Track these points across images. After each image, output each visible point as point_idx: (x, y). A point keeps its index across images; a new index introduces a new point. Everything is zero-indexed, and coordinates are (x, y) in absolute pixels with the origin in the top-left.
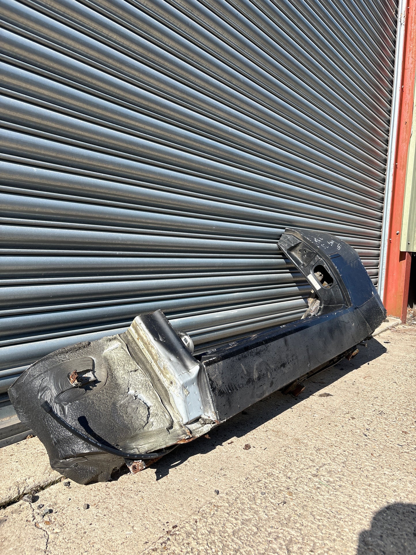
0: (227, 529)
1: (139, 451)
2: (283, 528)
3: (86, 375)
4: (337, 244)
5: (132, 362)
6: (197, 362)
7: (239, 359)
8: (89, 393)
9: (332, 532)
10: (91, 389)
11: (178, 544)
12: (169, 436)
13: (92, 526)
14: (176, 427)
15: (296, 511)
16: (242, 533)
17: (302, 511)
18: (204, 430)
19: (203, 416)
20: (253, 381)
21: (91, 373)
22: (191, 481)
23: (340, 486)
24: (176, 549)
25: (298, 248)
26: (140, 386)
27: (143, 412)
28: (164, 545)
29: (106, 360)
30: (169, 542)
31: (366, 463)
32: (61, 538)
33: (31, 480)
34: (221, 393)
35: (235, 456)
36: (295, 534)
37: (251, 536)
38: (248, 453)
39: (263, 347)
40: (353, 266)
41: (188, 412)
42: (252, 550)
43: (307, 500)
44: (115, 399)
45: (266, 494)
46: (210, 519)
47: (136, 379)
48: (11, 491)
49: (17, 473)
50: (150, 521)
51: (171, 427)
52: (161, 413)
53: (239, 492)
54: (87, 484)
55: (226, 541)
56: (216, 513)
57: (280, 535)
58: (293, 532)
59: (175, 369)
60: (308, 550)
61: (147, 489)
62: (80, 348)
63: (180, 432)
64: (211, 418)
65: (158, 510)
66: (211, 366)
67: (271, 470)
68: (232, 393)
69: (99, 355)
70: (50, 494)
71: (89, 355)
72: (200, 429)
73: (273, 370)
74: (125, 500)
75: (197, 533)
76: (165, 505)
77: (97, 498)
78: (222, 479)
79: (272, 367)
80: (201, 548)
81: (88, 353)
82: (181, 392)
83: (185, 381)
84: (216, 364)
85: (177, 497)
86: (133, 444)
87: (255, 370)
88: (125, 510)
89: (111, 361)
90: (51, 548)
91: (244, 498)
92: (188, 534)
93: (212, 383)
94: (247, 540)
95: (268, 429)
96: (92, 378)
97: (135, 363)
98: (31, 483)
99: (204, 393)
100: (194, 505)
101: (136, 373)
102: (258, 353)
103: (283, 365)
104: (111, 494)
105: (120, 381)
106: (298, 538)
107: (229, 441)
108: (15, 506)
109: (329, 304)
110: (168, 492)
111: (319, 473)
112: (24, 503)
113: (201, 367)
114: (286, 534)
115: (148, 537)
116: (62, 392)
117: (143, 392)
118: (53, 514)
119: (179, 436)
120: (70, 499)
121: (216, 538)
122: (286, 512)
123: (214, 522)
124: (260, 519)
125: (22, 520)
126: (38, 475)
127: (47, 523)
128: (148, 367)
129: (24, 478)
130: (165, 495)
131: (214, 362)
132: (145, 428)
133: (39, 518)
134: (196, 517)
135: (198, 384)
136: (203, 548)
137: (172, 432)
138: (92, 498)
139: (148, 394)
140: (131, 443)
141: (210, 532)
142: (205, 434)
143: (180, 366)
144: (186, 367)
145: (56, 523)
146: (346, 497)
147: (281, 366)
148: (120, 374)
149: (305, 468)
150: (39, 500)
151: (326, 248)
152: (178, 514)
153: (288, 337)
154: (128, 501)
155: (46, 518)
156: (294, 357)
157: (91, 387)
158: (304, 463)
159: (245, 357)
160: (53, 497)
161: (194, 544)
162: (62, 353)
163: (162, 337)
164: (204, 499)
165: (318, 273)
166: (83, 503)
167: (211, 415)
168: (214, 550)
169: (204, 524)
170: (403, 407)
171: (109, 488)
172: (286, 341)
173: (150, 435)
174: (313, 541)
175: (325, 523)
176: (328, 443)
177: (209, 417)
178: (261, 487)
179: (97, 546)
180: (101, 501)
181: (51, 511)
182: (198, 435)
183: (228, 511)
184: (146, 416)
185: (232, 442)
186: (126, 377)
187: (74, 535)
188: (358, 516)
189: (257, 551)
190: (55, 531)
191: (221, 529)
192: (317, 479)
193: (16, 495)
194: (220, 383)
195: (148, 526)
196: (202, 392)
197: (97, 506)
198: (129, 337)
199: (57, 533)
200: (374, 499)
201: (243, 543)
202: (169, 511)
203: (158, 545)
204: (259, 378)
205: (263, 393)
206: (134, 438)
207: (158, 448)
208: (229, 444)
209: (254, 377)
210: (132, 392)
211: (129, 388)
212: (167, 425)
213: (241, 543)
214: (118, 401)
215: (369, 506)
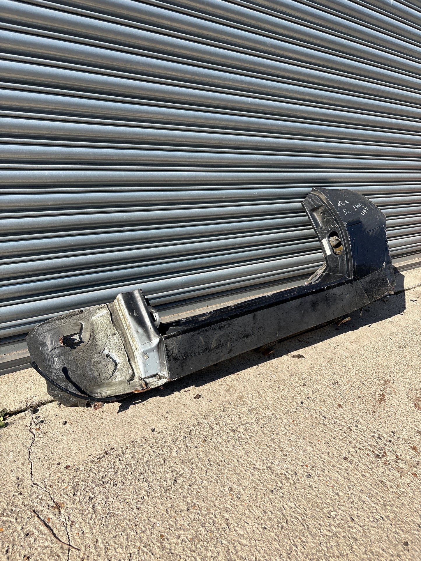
0: (144, 458)
1: (101, 395)
2: (182, 465)
3: (73, 337)
4: (364, 208)
5: (113, 327)
6: (159, 335)
7: (199, 333)
8: (74, 351)
9: (213, 475)
10: (76, 348)
11: (108, 461)
12: (129, 386)
13: (63, 437)
14: (136, 379)
15: (200, 455)
16: (153, 462)
17: (203, 456)
18: (159, 383)
19: (159, 374)
20: (211, 349)
21: (78, 335)
22: (140, 418)
23: (246, 443)
24: (105, 464)
25: (320, 210)
26: (114, 347)
27: (111, 367)
28: (99, 459)
29: (92, 325)
30: (103, 459)
31: (282, 428)
32: (41, 442)
33: (36, 398)
34: (176, 359)
35: (184, 403)
36: (187, 472)
37: (157, 466)
38: (195, 402)
39: (228, 322)
40: (372, 233)
41: (146, 371)
42: (152, 475)
43: (213, 449)
44: (91, 357)
45: (187, 438)
46: (137, 449)
47: (113, 341)
48: (22, 404)
49: (30, 391)
50: (99, 441)
51: (132, 379)
52: (126, 369)
53: (168, 433)
54: (71, 407)
55: (139, 466)
56: (143, 445)
57: (177, 470)
58: (186, 470)
59: (140, 339)
60: (188, 484)
61: (108, 418)
62: (73, 315)
63: (138, 384)
64: (166, 376)
65: (108, 434)
66: (170, 339)
67: (203, 420)
68: (186, 359)
69: (88, 321)
70: (46, 409)
71: (80, 321)
72: (155, 383)
73: (234, 340)
74: (90, 423)
75: (123, 456)
76: (114, 432)
77: (74, 418)
78: (163, 421)
79: (234, 338)
80: (120, 467)
81: (80, 319)
82: (142, 357)
83: (145, 349)
84: (175, 338)
85: (124, 428)
86: (99, 390)
87: (214, 341)
88: (87, 430)
89: (95, 327)
90: (33, 447)
91: (169, 438)
92: (118, 456)
93: (168, 352)
94: (153, 468)
95: (224, 383)
96: (78, 340)
97: (115, 329)
98: (36, 400)
99: (162, 358)
100: (132, 436)
101: (114, 336)
102: (220, 328)
103: (247, 336)
104: (84, 417)
105: (99, 343)
106: (187, 475)
107: (187, 389)
108: (23, 414)
109: (333, 272)
110: (120, 423)
111: (238, 430)
112: (28, 413)
113: (161, 339)
114: (181, 469)
115: (92, 452)
116: (54, 349)
117: (115, 352)
118: (43, 424)
119: (136, 386)
120: (57, 415)
121: (134, 462)
122: (192, 454)
123: (139, 451)
124: (171, 455)
125: (23, 425)
126: (42, 395)
127: (37, 430)
128: (124, 332)
129: (32, 396)
130: (118, 425)
131: (174, 336)
132: (110, 380)
133: (33, 425)
134: (128, 446)
135: (158, 351)
136: (122, 467)
137: (132, 383)
138: (71, 417)
139: (119, 354)
140: (97, 389)
141: (132, 457)
142: (160, 386)
143: (144, 338)
144: (149, 338)
145: (42, 430)
146: (244, 452)
147: (244, 337)
148: (101, 337)
149: (230, 423)
150: (39, 412)
151: (348, 214)
152: (119, 441)
153: (259, 313)
154: (92, 424)
155: (38, 426)
156: (261, 329)
157: (75, 346)
158: (232, 419)
159: (206, 331)
160: (47, 412)
161: (118, 463)
162: (59, 319)
163: (136, 312)
164: (142, 433)
165: (334, 237)
166: (64, 420)
167: (165, 373)
168: (128, 470)
169: (131, 451)
170: (362, 380)
171: (84, 412)
172: (254, 317)
173: (113, 384)
174: (196, 479)
175: (214, 468)
176: (264, 404)
177: (164, 375)
178: (187, 432)
179: (60, 451)
180: (75, 421)
181: (42, 422)
182: (152, 387)
183: (152, 446)
184: (112, 371)
185: (188, 391)
186: (104, 340)
187: (50, 441)
188: (241, 468)
189: (154, 477)
190: (40, 436)
191: (141, 457)
192: (233, 434)
193: (25, 407)
194: (177, 352)
195: (96, 445)
196: (161, 357)
197: (71, 424)
198: (115, 307)
199: (40, 438)
200: (264, 458)
201: (149, 469)
202: (114, 437)
203: (95, 459)
204: (217, 348)
205: (219, 359)
206: (100, 386)
207: (117, 394)
208: (185, 391)
209: (212, 346)
210: (106, 352)
211: (104, 349)
212: (129, 378)
213: (147, 469)
214: (93, 358)
215: (255, 463)
